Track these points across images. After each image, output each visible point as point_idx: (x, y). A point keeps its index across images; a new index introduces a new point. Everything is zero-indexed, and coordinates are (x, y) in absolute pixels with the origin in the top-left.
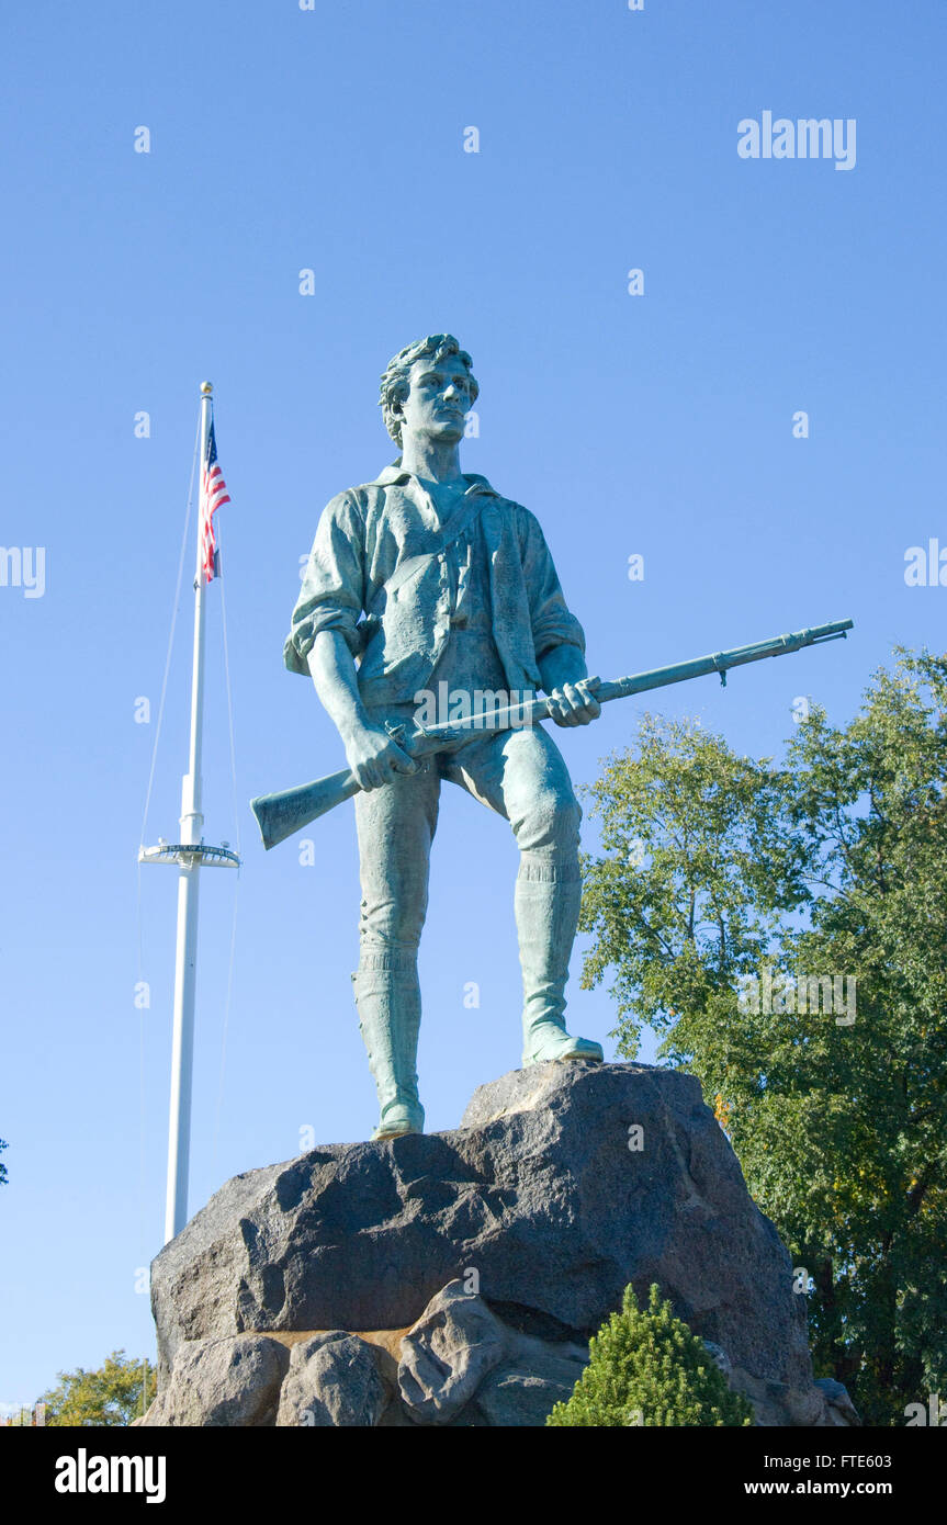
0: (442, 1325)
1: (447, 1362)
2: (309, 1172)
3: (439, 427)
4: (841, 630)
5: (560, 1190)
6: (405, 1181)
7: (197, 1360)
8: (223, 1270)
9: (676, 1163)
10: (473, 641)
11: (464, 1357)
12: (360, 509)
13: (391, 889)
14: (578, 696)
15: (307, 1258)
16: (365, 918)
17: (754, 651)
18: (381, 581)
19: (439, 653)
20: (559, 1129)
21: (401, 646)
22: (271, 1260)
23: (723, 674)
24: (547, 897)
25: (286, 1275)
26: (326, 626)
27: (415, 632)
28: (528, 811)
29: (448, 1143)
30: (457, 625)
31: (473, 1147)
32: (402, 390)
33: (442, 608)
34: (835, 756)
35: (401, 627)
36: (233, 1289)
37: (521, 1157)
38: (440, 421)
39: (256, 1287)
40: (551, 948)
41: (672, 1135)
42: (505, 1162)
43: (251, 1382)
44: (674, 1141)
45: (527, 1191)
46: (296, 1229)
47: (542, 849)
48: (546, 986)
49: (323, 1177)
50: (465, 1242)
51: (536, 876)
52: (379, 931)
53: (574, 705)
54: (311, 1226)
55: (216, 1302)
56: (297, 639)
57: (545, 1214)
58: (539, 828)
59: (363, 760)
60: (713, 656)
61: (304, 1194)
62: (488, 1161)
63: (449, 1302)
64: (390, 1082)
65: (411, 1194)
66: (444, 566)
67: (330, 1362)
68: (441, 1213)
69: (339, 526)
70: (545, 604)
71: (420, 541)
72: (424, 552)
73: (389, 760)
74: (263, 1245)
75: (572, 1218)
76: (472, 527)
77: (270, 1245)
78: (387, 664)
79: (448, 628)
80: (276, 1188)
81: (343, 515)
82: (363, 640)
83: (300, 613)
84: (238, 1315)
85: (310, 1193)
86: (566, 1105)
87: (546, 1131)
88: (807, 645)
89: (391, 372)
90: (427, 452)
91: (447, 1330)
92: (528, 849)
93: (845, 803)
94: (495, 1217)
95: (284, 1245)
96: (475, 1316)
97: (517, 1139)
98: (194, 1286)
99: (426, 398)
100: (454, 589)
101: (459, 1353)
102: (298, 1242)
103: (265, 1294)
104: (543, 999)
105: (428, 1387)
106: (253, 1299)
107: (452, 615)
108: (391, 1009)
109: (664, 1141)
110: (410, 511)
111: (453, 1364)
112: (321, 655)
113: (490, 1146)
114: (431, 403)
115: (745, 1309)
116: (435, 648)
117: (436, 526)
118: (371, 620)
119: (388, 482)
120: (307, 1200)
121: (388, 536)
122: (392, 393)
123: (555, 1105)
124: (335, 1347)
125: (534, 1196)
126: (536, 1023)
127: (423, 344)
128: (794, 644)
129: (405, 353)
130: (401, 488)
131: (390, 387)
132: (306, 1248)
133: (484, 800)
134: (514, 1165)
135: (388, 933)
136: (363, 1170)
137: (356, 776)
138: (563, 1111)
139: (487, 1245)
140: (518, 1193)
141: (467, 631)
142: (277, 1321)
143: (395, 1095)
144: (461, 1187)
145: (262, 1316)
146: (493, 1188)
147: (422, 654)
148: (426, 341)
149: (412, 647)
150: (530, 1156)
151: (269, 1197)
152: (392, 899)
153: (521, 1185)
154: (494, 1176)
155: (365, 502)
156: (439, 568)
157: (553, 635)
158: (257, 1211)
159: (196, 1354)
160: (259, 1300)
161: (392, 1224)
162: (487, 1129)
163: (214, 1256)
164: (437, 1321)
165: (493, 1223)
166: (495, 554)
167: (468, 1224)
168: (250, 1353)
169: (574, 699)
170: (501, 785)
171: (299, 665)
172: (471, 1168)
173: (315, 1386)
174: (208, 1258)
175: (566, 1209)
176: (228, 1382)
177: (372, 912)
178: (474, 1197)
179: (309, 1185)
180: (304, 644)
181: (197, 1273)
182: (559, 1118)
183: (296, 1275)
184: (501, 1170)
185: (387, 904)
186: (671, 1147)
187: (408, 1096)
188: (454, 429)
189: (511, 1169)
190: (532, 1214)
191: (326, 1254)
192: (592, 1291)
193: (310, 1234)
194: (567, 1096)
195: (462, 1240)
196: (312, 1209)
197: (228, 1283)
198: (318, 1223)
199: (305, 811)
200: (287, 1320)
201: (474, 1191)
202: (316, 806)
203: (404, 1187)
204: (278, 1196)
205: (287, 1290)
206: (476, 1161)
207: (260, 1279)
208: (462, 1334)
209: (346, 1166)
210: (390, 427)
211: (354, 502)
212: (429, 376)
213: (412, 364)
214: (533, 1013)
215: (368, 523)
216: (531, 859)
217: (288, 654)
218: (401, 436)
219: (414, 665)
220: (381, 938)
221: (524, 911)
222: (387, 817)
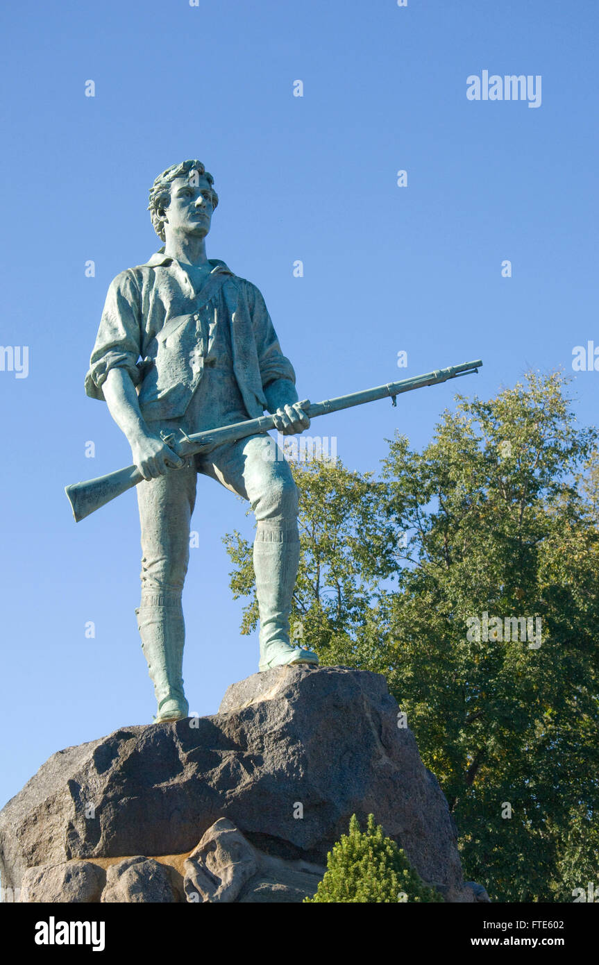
0: (214, 849)
1: (218, 876)
2: (117, 746)
3: (192, 225)
4: (475, 367)
5: (293, 754)
6: (185, 750)
7: (39, 879)
8: (55, 816)
9: (372, 734)
10: (220, 376)
11: (230, 871)
12: (137, 283)
13: (164, 549)
14: (295, 413)
15: (116, 806)
16: (145, 570)
17: (416, 382)
18: (154, 334)
19: (197, 383)
20: (292, 712)
21: (170, 380)
23: (394, 398)
24: (276, 552)
25: (102, 819)
26: (114, 365)
27: (179, 369)
28: (263, 493)
29: (215, 723)
30: (209, 364)
31: (232, 726)
32: (165, 199)
33: (197, 352)
34: (415, 471)
35: (169, 366)
36: (63, 830)
37: (266, 732)
38: (193, 222)
39: (80, 827)
40: (280, 588)
41: (368, 715)
42: (254, 736)
43: (79, 894)
44: (370, 719)
45: (270, 755)
46: (108, 786)
47: (273, 519)
48: (276, 614)
49: (126, 749)
50: (228, 792)
51: (269, 538)
52: (156, 579)
53: (292, 420)
54: (119, 783)
55: (50, 839)
56: (95, 374)
57: (284, 771)
58: (271, 505)
59: (145, 458)
60: (387, 385)
61: (114, 761)
62: (242, 735)
63: (218, 833)
64: (164, 684)
65: (189, 759)
66: (198, 323)
67: (136, 878)
68: (210, 772)
69: (123, 295)
70: (268, 350)
71: (181, 306)
72: (184, 313)
73: (163, 458)
74: (85, 798)
75: (302, 773)
76: (217, 297)
77: (90, 798)
78: (159, 392)
79: (202, 366)
80: (93, 758)
81: (125, 287)
82: (141, 376)
83: (97, 356)
84: (67, 847)
85: (118, 760)
86: (296, 695)
87: (283, 714)
88: (451, 378)
89: (157, 187)
90: (183, 243)
91: (217, 854)
92: (263, 519)
93: (422, 503)
94: (249, 774)
95: (100, 797)
96: (236, 843)
97: (262, 719)
98: (34, 829)
99: (183, 205)
101: (226, 869)
102: (110, 794)
103: (86, 832)
104: (274, 624)
105: (205, 893)
106: (78, 836)
107: (205, 357)
108: (164, 633)
109: (363, 718)
110: (173, 284)
111: (222, 877)
112: (112, 386)
113: (244, 725)
114: (186, 209)
115: (419, 834)
116: (194, 380)
117: (192, 295)
118: (147, 361)
119: (156, 264)
120: (116, 765)
121: (158, 301)
122: (158, 201)
123: (289, 696)
124: (139, 867)
125: (275, 759)
126: (270, 640)
127: (180, 167)
128: (444, 377)
129: (167, 173)
130: (167, 268)
131: (157, 197)
132: (116, 798)
133: (230, 487)
134: (261, 737)
135: (162, 580)
136: (155, 744)
137: (140, 470)
138: (294, 699)
139: (244, 793)
140: (264, 757)
141: (215, 369)
142: (95, 851)
143: (168, 693)
144: (224, 753)
145: (85, 847)
146: (246, 754)
147: (184, 384)
148: (182, 164)
149: (178, 379)
150: (273, 731)
151: (88, 764)
152: (164, 556)
153: (266, 752)
154: (247, 746)
155: (140, 278)
156: (195, 325)
157: (272, 372)
158: (80, 774)
159: (37, 876)
160: (82, 836)
161: (176, 780)
162: (242, 713)
163: (48, 806)
164: (210, 847)
165: (247, 778)
166: (234, 315)
167: (230, 779)
168: (78, 874)
169: (292, 415)
170: (243, 475)
171: (96, 392)
172: (230, 740)
173: (125, 895)
174: (43, 808)
175: (298, 767)
176: (62, 895)
177: (151, 565)
178: (233, 760)
179: (117, 755)
180: (99, 377)
181: (36, 819)
182: (292, 704)
183: (108, 818)
184: (252, 741)
185: (161, 559)
186: (368, 725)
187: (177, 694)
188: (203, 227)
189: (259, 740)
190: (274, 772)
191: (130, 802)
192: (316, 823)
193: (118, 789)
194: (297, 689)
195: (225, 790)
196: (119, 771)
197: (59, 825)
198: (124, 781)
199: (104, 495)
200: (102, 850)
201: (233, 756)
202: (112, 491)
203: (184, 754)
204: (95, 763)
205: (102, 828)
206: (234, 735)
207: (83, 822)
208: (228, 855)
209: (143, 741)
210: (156, 226)
211: (133, 278)
212: (184, 190)
213: (172, 181)
214: (267, 634)
215: (143, 293)
216: (265, 526)
217: (88, 384)
218: (164, 232)
219: (179, 392)
220: (157, 584)
221: (261, 562)
222: (161, 499)
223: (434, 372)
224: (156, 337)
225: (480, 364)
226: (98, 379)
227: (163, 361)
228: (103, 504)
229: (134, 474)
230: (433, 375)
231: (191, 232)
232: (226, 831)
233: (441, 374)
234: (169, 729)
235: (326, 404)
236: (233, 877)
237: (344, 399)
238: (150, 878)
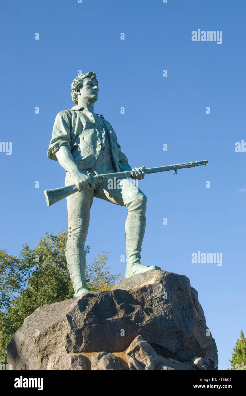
0: (139, 350)
1: (143, 362)
2: (87, 300)
3: (92, 96)
4: (205, 163)
5: (167, 308)
6: (119, 304)
7: (58, 361)
8: (58, 332)
9: (191, 303)
10: (106, 154)
11: (148, 360)
14: (140, 171)
15: (90, 328)
16: (71, 232)
17: (184, 165)
18: (78, 135)
19: (98, 155)
20: (164, 290)
21: (87, 153)
22: (78, 328)
23: (176, 171)
24: (139, 225)
25: (83, 333)
26: (62, 145)
27: (91, 149)
28: (134, 199)
29: (129, 293)
30: (103, 149)
31: (137, 294)
32: (81, 85)
33: (98, 143)
35: (86, 147)
36: (64, 339)
37: (154, 297)
38: (92, 95)
39: (73, 337)
40: (139, 241)
41: (190, 294)
42: (148, 299)
44: (190, 296)
45: (156, 308)
46: (86, 318)
47: (137, 211)
48: (137, 252)
49: (92, 302)
50: (140, 324)
51: (135, 219)
52: (76, 236)
53: (139, 173)
54: (92, 317)
55: (56, 343)
56: (53, 148)
57: (163, 316)
58: (137, 204)
59: (81, 181)
60: (174, 165)
61: (87, 307)
62: (143, 298)
63: (140, 342)
65: (121, 308)
66: (98, 133)
67: (108, 362)
68: (131, 314)
69: (64, 119)
71: (90, 125)
72: (91, 128)
73: (88, 182)
74: (75, 323)
75: (171, 317)
77: (77, 323)
78: (82, 157)
79: (101, 149)
80: (78, 304)
81: (65, 116)
83: (54, 141)
84: (66, 347)
85: (89, 307)
86: (164, 282)
87: (160, 290)
88: (197, 166)
89: (78, 80)
90: (87, 103)
91: (141, 352)
92: (133, 211)
94: (148, 316)
95: (82, 324)
96: (148, 347)
97: (151, 292)
98: (45, 338)
99: (89, 88)
100: (102, 139)
101: (146, 359)
102: (87, 322)
103: (76, 340)
104: (136, 256)
106: (71, 342)
107: (101, 146)
108: (80, 259)
109: (188, 296)
110: (86, 117)
111: (145, 363)
113: (144, 293)
114: (90, 90)
115: (210, 349)
116: (97, 154)
117: (94, 122)
118: (76, 145)
119: (77, 110)
120: (88, 309)
121: (80, 123)
122: (78, 86)
123: (161, 282)
124: (107, 357)
125: (158, 310)
126: (134, 263)
127: (88, 74)
128: (194, 165)
129: (82, 76)
130: (81, 111)
131: (78, 84)
132: (90, 324)
134: (151, 300)
135: (79, 237)
136: (105, 300)
137: (78, 187)
138: (164, 284)
139: (147, 325)
140: (153, 309)
142: (80, 349)
143: (82, 285)
144: (136, 306)
145: (75, 347)
146: (145, 307)
147: (93, 155)
148: (89, 73)
149: (90, 153)
150: (157, 297)
151: (75, 307)
152: (81, 226)
153: (154, 306)
154: (145, 304)
155: (71, 114)
156: (96, 133)
157: (122, 158)
158: (71, 312)
159: (57, 360)
160: (74, 342)
161: (116, 317)
162: (142, 289)
163: (54, 327)
164: (137, 349)
165: (147, 318)
166: (111, 131)
167: (140, 318)
168: (77, 359)
169: (139, 172)
170: (121, 193)
171: (53, 157)
172: (137, 301)
174: (51, 329)
175: (169, 314)
177: (74, 230)
178: (140, 309)
179: (88, 304)
180: (55, 149)
181: (46, 334)
182: (164, 286)
183: (87, 333)
184: (147, 301)
185: (79, 228)
186: (190, 299)
187: (85, 286)
188: (96, 97)
189: (150, 301)
190: (159, 315)
191: (96, 326)
192: (176, 341)
193: (91, 320)
194: (164, 280)
195: (138, 323)
196: (91, 311)
197: (60, 336)
198: (94, 316)
199: (62, 195)
200: (84, 348)
201: (140, 308)
202: (65, 194)
203: (119, 306)
204: (79, 307)
205: (84, 338)
206: (139, 298)
207: (74, 335)
208: (146, 353)
209: (99, 298)
210: (73, 96)
211: (67, 113)
212: (89, 82)
213: (84, 79)
214: (132, 260)
215: (73, 119)
216: (133, 214)
217: (49, 152)
218: (77, 99)
219: (91, 158)
220: (77, 238)
221: (130, 229)
222: (81, 201)
223: (191, 162)
224: (79, 136)
225: (207, 162)
226: (55, 150)
227: (83, 146)
228: (61, 199)
229: (74, 188)
230: (190, 163)
231: (91, 99)
232: (143, 342)
233: (193, 163)
234: (110, 294)
235: (151, 169)
236: (151, 363)
237: (158, 168)
238: (114, 362)
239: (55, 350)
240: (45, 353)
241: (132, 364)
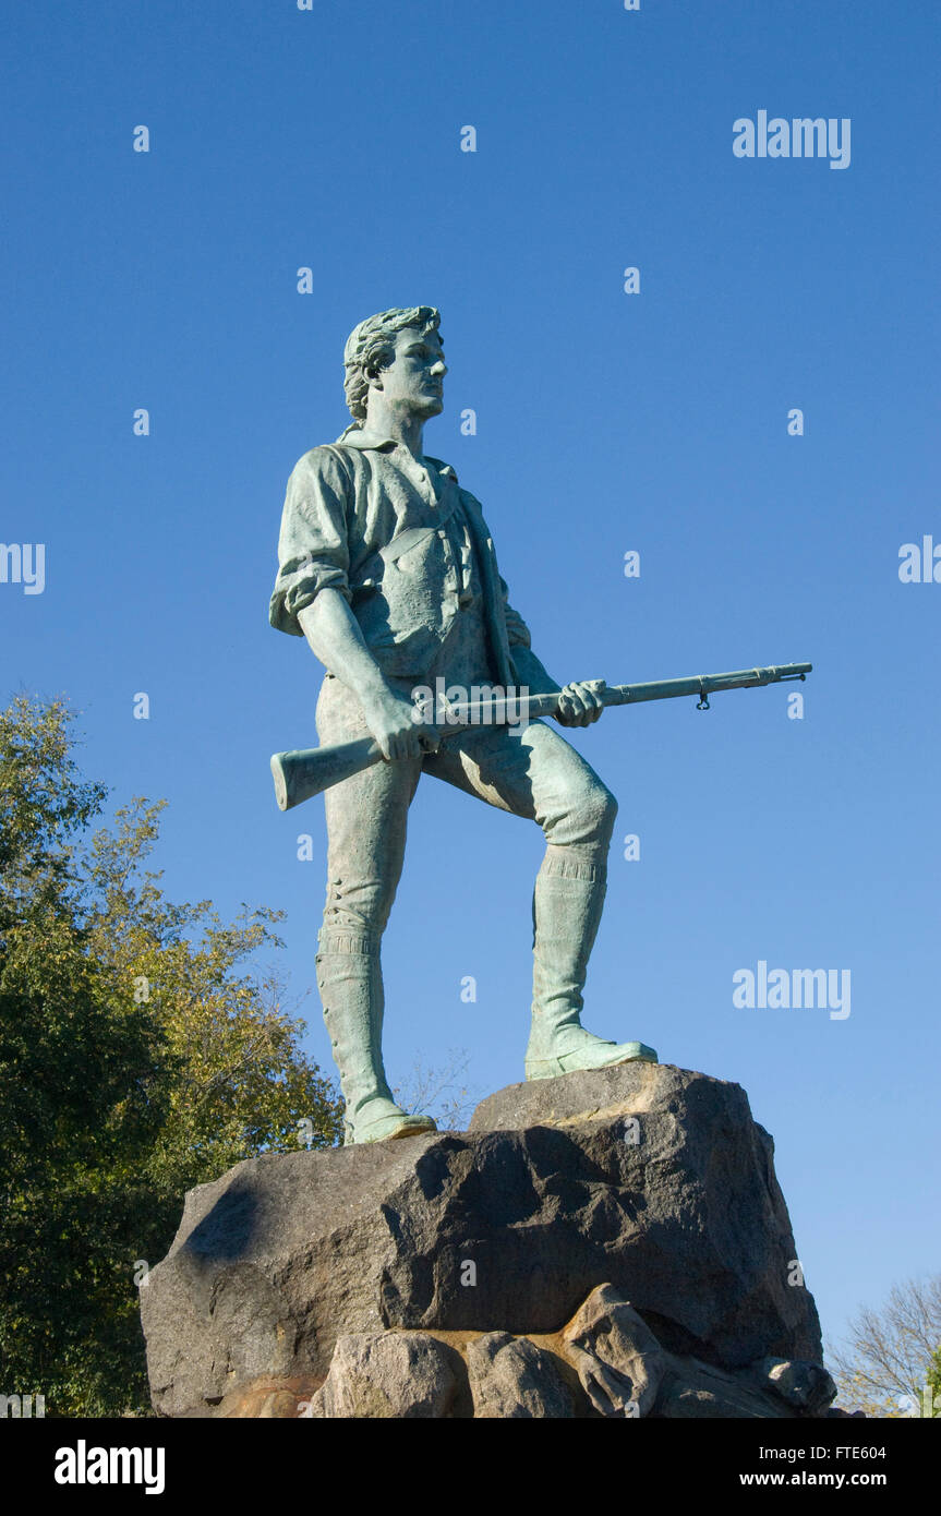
0: (608, 1331)
1: (621, 1371)
2: (444, 1160)
3: (426, 401)
4: (801, 673)
5: (689, 1196)
6: (541, 1176)
7: (367, 1355)
8: (352, 1259)
9: (758, 1178)
10: (473, 624)
11: (639, 1366)
12: (347, 470)
13: (378, 869)
14: (589, 697)
15: (458, 1251)
16: (339, 897)
17: (734, 680)
18: (375, 548)
19: (449, 630)
20: (683, 1135)
21: (407, 617)
22: (419, 1251)
23: (704, 698)
24: (584, 895)
25: (436, 1266)
26: (326, 584)
27: (423, 606)
28: (576, 805)
29: (573, 1139)
30: (463, 605)
31: (598, 1146)
32: (386, 355)
33: (450, 585)
35: (407, 598)
36: (372, 1282)
37: (649, 1160)
38: (427, 395)
39: (401, 1280)
40: (582, 949)
41: (754, 1149)
42: (631, 1163)
43: (437, 1383)
44: (755, 1156)
45: (655, 1195)
46: (445, 1220)
47: (584, 846)
48: (572, 987)
49: (461, 1166)
50: (606, 1244)
51: (572, 873)
52: (359, 913)
53: (587, 705)
54: (463, 1218)
55: (346, 1294)
56: (293, 592)
57: (677, 1221)
58: (586, 824)
59: (396, 729)
60: (699, 677)
61: (445, 1182)
62: (614, 1161)
63: (611, 1306)
64: (368, 1073)
65: (549, 1190)
66: (446, 543)
67: (522, 1366)
68: (578, 1212)
69: (327, 481)
72: (424, 525)
73: (419, 732)
74: (409, 1235)
75: (702, 1226)
77: (417, 1235)
78: (394, 634)
79: (457, 607)
80: (417, 1174)
81: (330, 471)
83: (292, 566)
84: (381, 1309)
85: (451, 1181)
86: (682, 1110)
87: (670, 1137)
88: (775, 681)
89: (374, 335)
90: (403, 423)
91: (613, 1337)
92: (567, 844)
94: (633, 1221)
95: (432, 1237)
96: (634, 1323)
97: (642, 1140)
98: (306, 1276)
99: (414, 369)
100: (460, 570)
101: (632, 1361)
102: (447, 1232)
103: (413, 1287)
105: (618, 1396)
106: (398, 1293)
107: (459, 595)
108: (369, 996)
109: (750, 1155)
110: (405, 483)
111: (628, 1372)
113: (619, 1146)
114: (418, 376)
116: (444, 625)
117: (433, 500)
118: (369, 585)
119: (369, 446)
120: (451, 1189)
121: (385, 504)
122: (375, 356)
123: (673, 1109)
124: (517, 1348)
125: (664, 1201)
126: (561, 1024)
127: (414, 312)
128: (767, 678)
129: (390, 318)
130: (386, 456)
132: (456, 1240)
133: (490, 791)
134: (642, 1167)
135: (368, 915)
136: (499, 1161)
137: (382, 744)
138: (682, 1115)
139: (629, 1249)
140: (646, 1196)
142: (425, 1317)
143: (374, 1087)
144: (591, 1186)
145: (410, 1312)
146: (622, 1190)
147: (430, 628)
148: (417, 309)
149: (420, 620)
150: (660, 1158)
151: (409, 1182)
152: (378, 880)
153: (649, 1189)
154: (620, 1178)
155: (350, 463)
156: (442, 546)
158: (396, 1197)
159: (362, 1351)
160: (405, 1294)
161: (533, 1221)
162: (613, 1127)
163: (338, 1243)
164: (602, 1327)
165: (630, 1228)
167: (607, 1225)
168: (426, 1352)
169: (587, 700)
170: (528, 774)
171: (287, 622)
172: (596, 1167)
173: (515, 1390)
174: (328, 1246)
175: (696, 1216)
176: (413, 1381)
177: (352, 891)
178: (608, 1197)
179: (447, 1174)
180: (300, 597)
181: (310, 1262)
182: (681, 1122)
183: (446, 1269)
184: (627, 1171)
185: (372, 884)
186: (753, 1163)
188: (438, 405)
189: (638, 1171)
190: (665, 1220)
191: (476, 1248)
192: (712, 1303)
193: (460, 1225)
194: (681, 1101)
195: (602, 1242)
196: (459, 1198)
197: (361, 1273)
198: (467, 1214)
199: (330, 775)
200: (437, 1317)
201: (607, 1192)
202: (341, 771)
203: (541, 1182)
204: (421, 1182)
205: (436, 1284)
206: (602, 1159)
207: (408, 1272)
208: (629, 1342)
209: (482, 1156)
210: (350, 390)
211: (338, 459)
212: (417, 348)
213: (398, 331)
214: (555, 1014)
215: (357, 485)
216: (567, 854)
217: (275, 605)
218: (366, 401)
219: (424, 639)
220: (362, 921)
221: (554, 907)
222: (384, 793)
223: (755, 669)
224: (381, 552)
225: (809, 669)
226: (298, 601)
227: (396, 591)
229: (372, 750)
230: (755, 674)
231: (420, 409)
232: (619, 1304)
233: (764, 674)
234: (515, 1141)
235: (625, 690)
236: (648, 1376)
237: (646, 688)
238: (539, 1366)
239: (343, 1316)
240: (309, 1324)
241: (590, 1376)
